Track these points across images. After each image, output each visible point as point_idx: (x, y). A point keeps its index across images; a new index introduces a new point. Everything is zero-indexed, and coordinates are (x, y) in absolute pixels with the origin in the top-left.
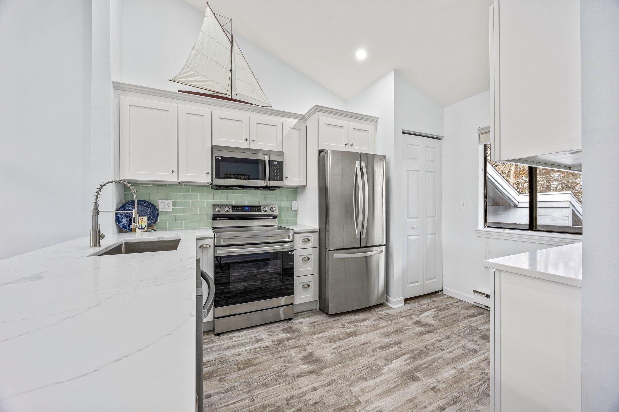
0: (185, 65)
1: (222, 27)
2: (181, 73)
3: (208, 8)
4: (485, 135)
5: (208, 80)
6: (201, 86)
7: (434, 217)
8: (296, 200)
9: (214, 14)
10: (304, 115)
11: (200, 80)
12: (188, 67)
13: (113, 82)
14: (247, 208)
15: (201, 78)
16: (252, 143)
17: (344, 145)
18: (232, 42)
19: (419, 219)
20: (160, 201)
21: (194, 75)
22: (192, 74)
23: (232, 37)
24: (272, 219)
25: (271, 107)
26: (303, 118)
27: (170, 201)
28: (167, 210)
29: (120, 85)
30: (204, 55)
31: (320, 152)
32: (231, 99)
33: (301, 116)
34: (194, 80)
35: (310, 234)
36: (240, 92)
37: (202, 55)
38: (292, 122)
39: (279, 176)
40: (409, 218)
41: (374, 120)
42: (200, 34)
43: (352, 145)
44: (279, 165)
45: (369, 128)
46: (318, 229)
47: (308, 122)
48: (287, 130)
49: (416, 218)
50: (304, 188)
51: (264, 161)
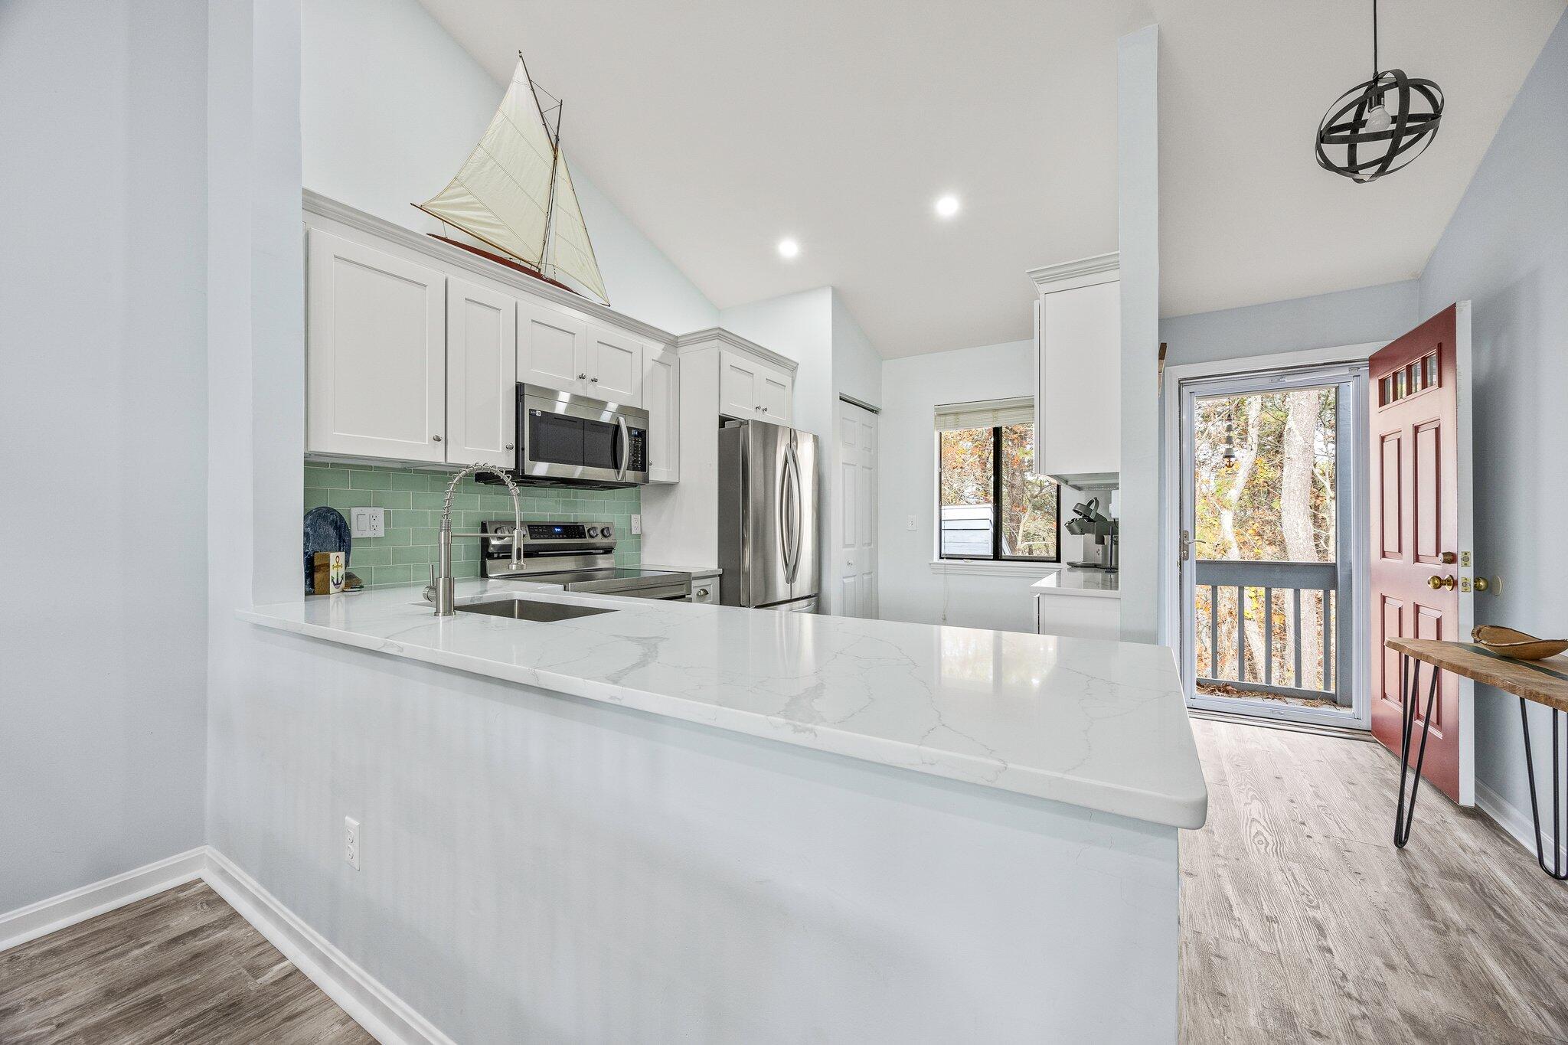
0: (456, 178)
1: (541, 113)
2: (446, 194)
3: (520, 63)
4: (944, 418)
5: (498, 223)
6: (483, 234)
7: (870, 544)
8: (639, 512)
9: (530, 81)
10: (677, 337)
11: (483, 219)
12: (462, 185)
13: (306, 192)
14: (559, 530)
15: (486, 217)
16: (591, 385)
17: (754, 410)
18: (555, 150)
19: (856, 549)
20: (355, 511)
21: (473, 206)
22: (468, 203)
23: (558, 140)
24: (602, 554)
25: (609, 306)
26: (673, 343)
27: (380, 512)
28: (372, 536)
29: (313, 199)
30: (500, 166)
31: (723, 420)
32: (538, 275)
33: (672, 338)
34: (469, 217)
35: (708, 581)
36: (562, 263)
37: (495, 166)
38: (656, 349)
39: (640, 462)
40: (846, 546)
41: (792, 367)
42: (499, 118)
43: (766, 410)
44: (641, 437)
45: (786, 380)
46: (720, 571)
47: (685, 353)
48: (648, 365)
49: (852, 546)
50: (667, 487)
51: (617, 427)
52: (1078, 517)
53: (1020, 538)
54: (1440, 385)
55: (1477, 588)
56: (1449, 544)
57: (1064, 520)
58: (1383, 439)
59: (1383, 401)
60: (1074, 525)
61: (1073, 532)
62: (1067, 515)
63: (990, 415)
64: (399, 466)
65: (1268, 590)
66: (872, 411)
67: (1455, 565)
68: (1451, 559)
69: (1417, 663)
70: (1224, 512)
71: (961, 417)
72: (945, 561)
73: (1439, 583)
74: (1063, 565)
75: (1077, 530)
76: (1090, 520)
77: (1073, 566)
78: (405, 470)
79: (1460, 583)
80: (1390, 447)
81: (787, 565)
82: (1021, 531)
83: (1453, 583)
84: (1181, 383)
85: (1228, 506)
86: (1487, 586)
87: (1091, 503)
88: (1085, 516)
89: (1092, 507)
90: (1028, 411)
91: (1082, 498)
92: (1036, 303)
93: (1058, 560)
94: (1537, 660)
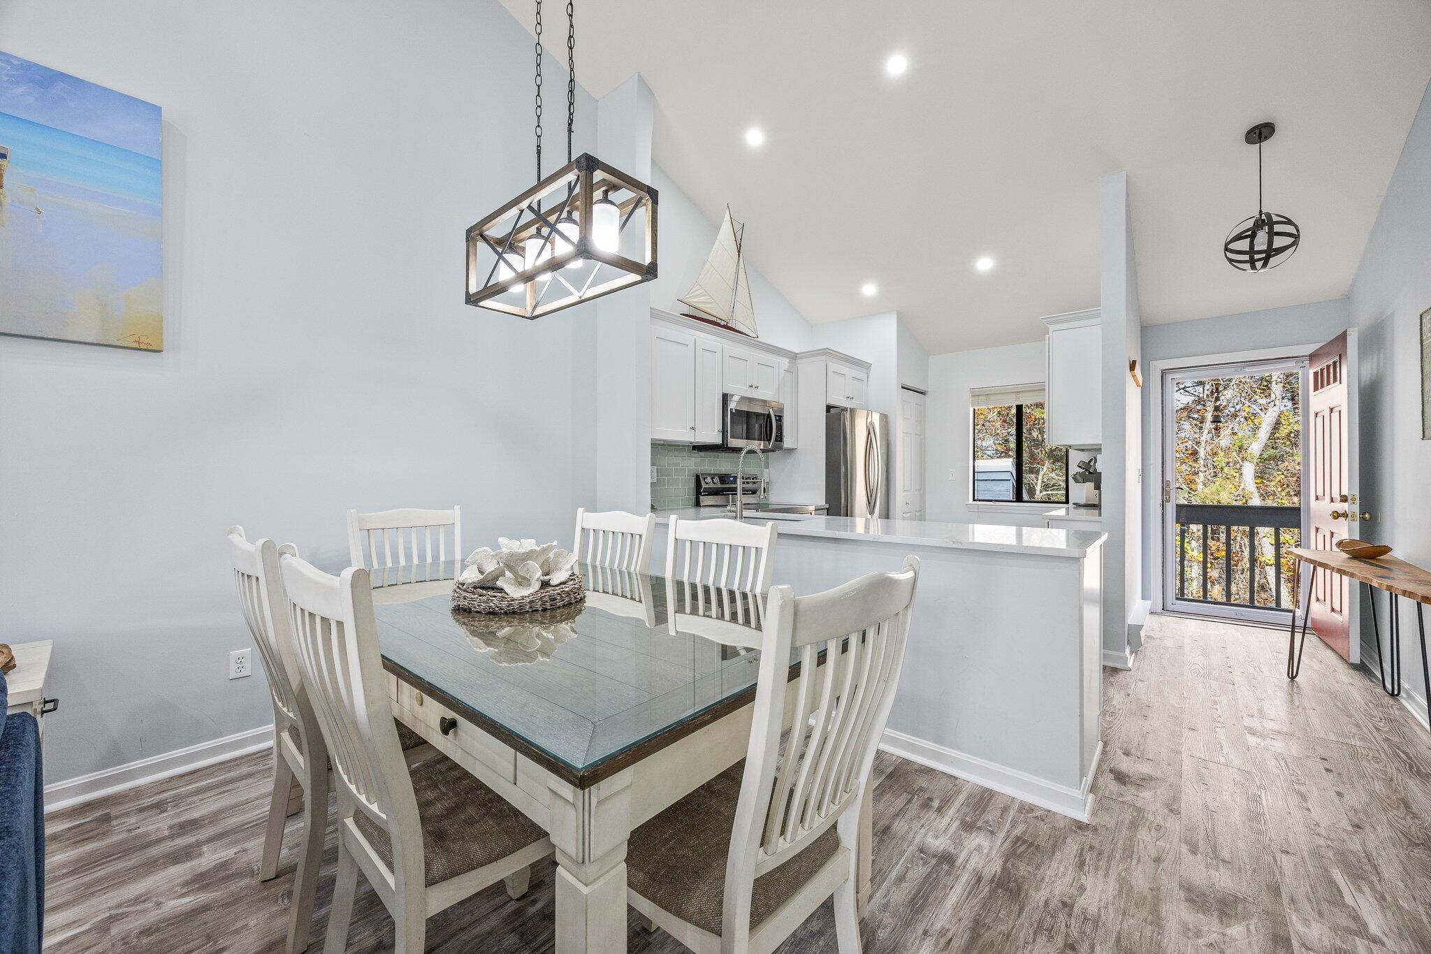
0: (696, 281)
1: (735, 235)
2: (692, 291)
3: (728, 211)
4: (977, 398)
5: (712, 301)
6: (706, 309)
7: (920, 490)
8: (768, 468)
9: (731, 219)
10: (797, 354)
11: (706, 299)
12: (699, 284)
14: (732, 479)
16: (755, 390)
17: (846, 399)
18: (739, 252)
19: (912, 493)
22: (699, 294)
23: (740, 246)
26: (794, 357)
27: (656, 469)
30: (715, 269)
31: (829, 408)
33: (792, 355)
34: (700, 301)
36: (739, 318)
38: (785, 362)
39: (780, 438)
40: (905, 491)
41: (866, 366)
42: (717, 243)
43: (853, 398)
44: (779, 419)
45: (863, 376)
46: (827, 506)
47: (803, 365)
48: (782, 373)
49: (909, 491)
50: (791, 450)
51: (769, 416)
52: (1081, 471)
53: (1038, 488)
54: (1340, 383)
55: (1362, 519)
56: (1345, 492)
57: (1071, 473)
58: (1316, 414)
59: (1316, 389)
60: (1078, 476)
61: (1077, 481)
62: (1074, 469)
63: (1014, 395)
64: (662, 443)
65: (1252, 529)
66: (921, 393)
67: (1347, 504)
68: (1344, 499)
69: (1299, 561)
70: (1246, 464)
71: (991, 397)
72: (978, 503)
73: (1336, 515)
74: (1071, 505)
75: (1081, 480)
76: (1090, 473)
77: (1078, 505)
78: (664, 445)
79: (1349, 515)
80: (1319, 419)
81: (869, 503)
82: (1040, 482)
83: (1345, 515)
84: (1163, 373)
85: (1249, 458)
86: (1371, 517)
87: (1091, 461)
88: (1086, 470)
89: (1092, 464)
90: (1042, 393)
91: (1085, 457)
92: (1047, 336)
93: (1067, 502)
94: (1373, 558)
